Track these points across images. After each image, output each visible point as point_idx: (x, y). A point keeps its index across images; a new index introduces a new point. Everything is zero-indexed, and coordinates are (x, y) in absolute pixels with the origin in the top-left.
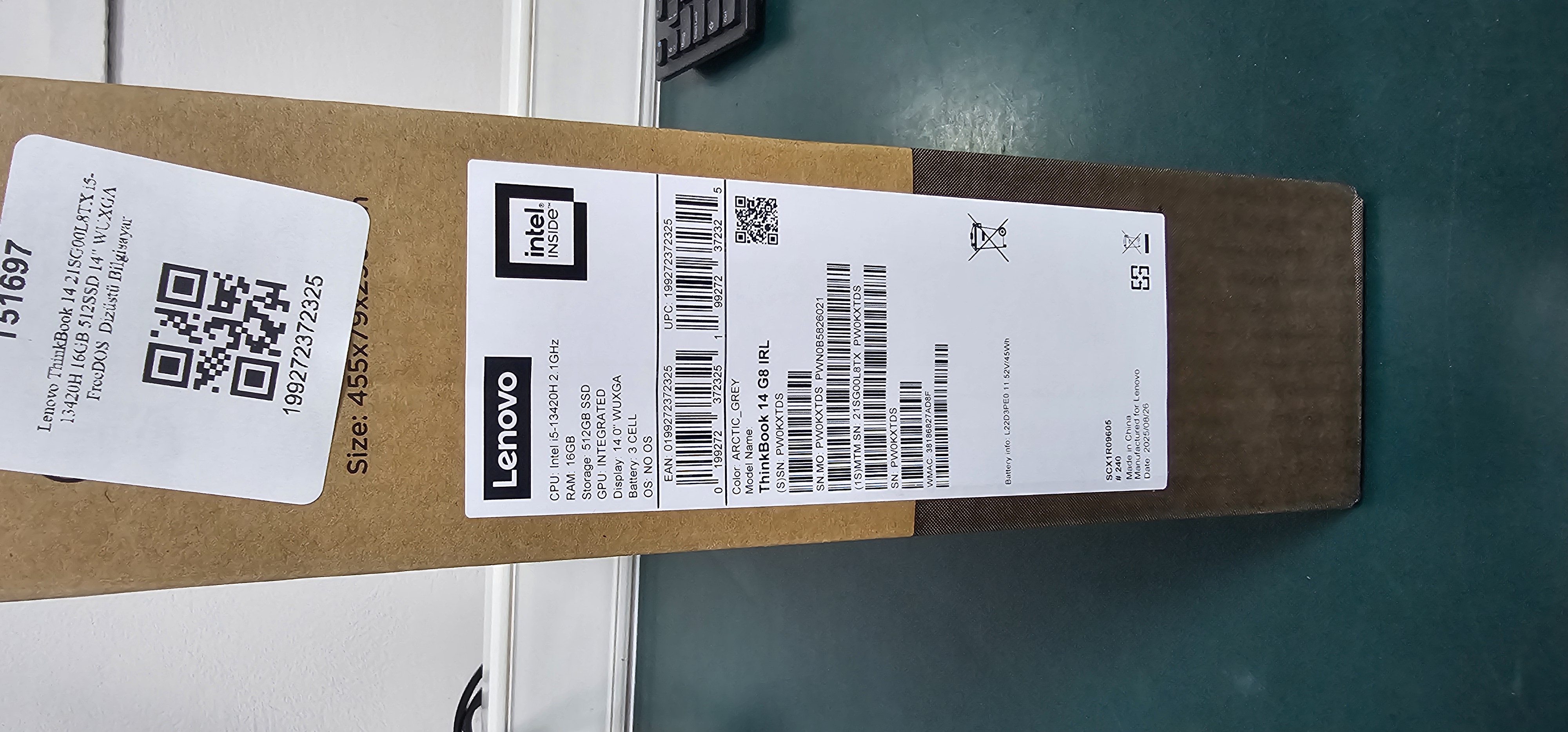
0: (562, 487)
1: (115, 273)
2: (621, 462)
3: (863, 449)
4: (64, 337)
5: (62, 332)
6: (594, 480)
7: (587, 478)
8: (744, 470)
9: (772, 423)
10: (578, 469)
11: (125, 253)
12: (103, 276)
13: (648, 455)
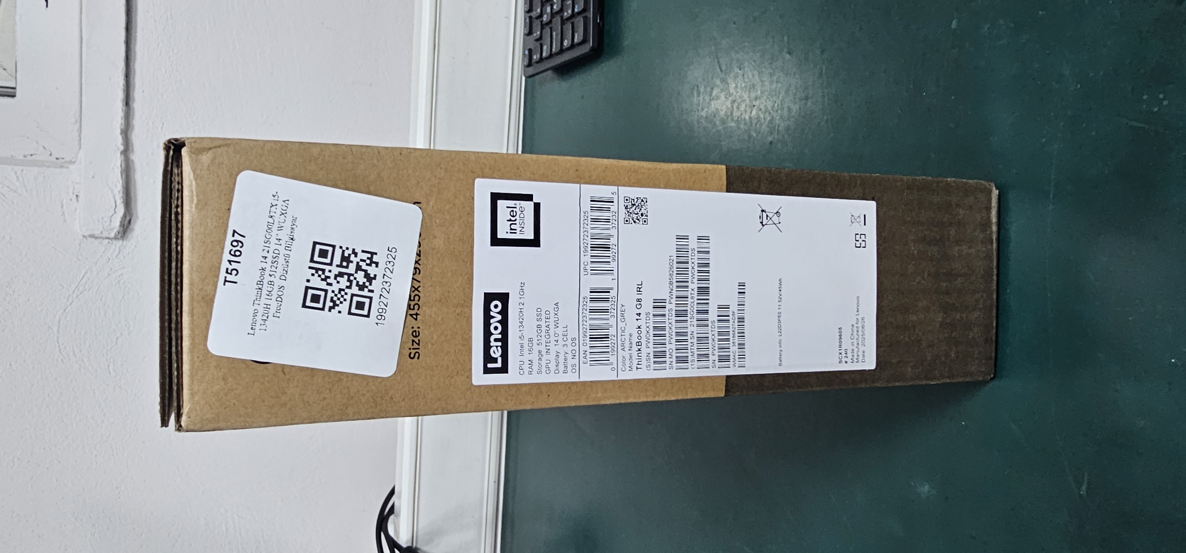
0: (526, 367)
1: (288, 247)
2: (558, 352)
3: (696, 345)
4: (262, 283)
5: (261, 280)
6: (543, 363)
7: (540, 362)
8: (628, 357)
9: (644, 329)
10: (535, 356)
11: (293, 236)
12: (282, 249)
13: (573, 348)
